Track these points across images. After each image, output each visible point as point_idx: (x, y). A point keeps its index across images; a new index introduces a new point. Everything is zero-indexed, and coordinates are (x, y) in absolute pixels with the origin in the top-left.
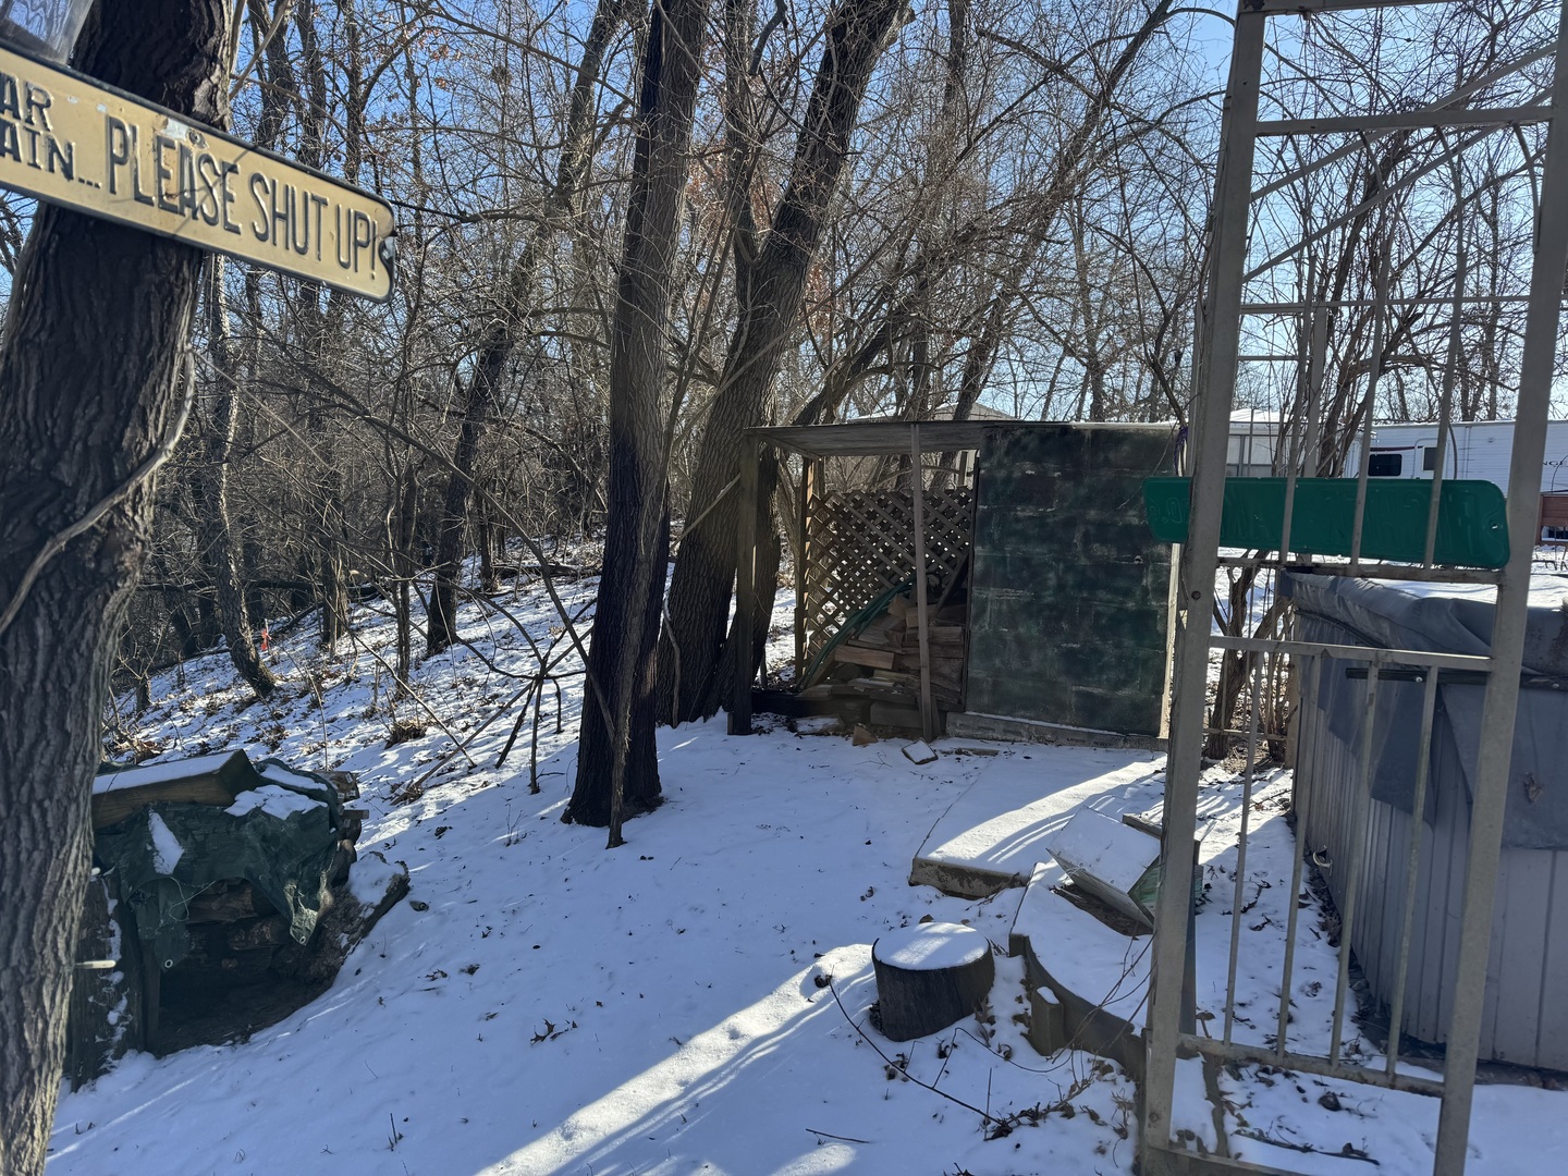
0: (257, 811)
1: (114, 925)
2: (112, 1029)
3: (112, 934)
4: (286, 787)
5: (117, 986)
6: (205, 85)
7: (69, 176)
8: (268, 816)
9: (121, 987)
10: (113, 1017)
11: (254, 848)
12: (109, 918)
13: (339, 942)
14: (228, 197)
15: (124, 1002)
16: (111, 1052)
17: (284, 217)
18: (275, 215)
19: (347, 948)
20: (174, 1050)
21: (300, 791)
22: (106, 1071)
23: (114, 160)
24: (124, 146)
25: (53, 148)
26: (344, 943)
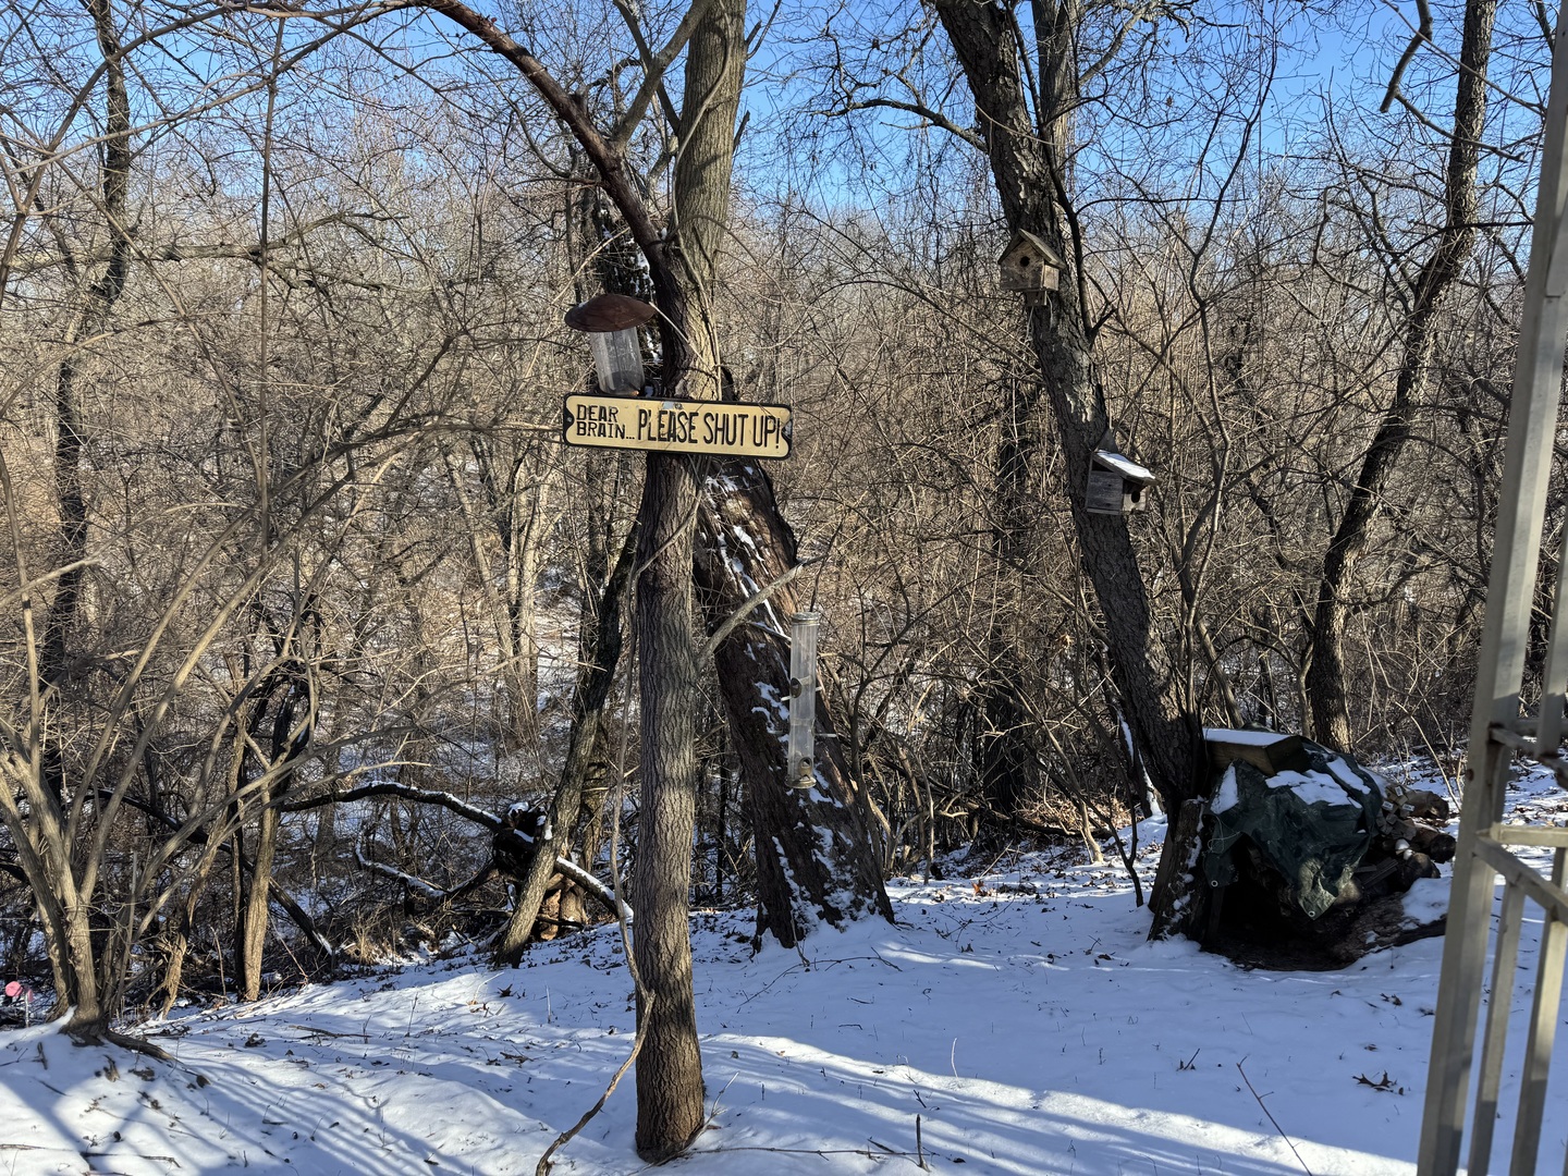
0: (1286, 789)
1: (1198, 840)
2: (1174, 911)
3: (1195, 846)
4: (1337, 780)
5: (1186, 884)
6: (681, 382)
7: (623, 437)
8: (1293, 795)
9: (1189, 886)
10: (1177, 904)
11: (1269, 816)
12: (1196, 834)
13: (1366, 937)
14: (692, 428)
15: (1188, 898)
16: (1168, 927)
17: (722, 430)
18: (717, 429)
19: (1372, 945)
20: (1211, 952)
21: (1344, 786)
22: (1160, 938)
23: (641, 426)
24: (646, 420)
25: (618, 428)
26: (1371, 940)
